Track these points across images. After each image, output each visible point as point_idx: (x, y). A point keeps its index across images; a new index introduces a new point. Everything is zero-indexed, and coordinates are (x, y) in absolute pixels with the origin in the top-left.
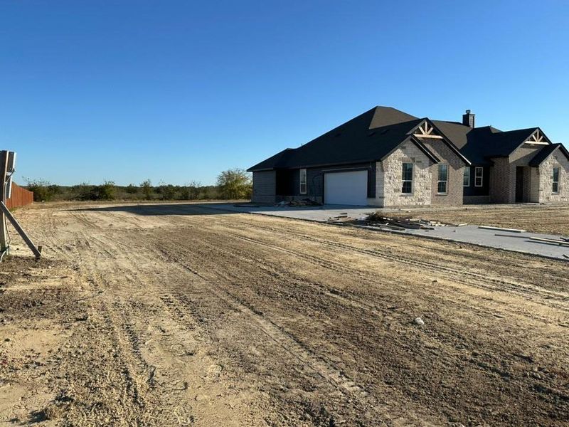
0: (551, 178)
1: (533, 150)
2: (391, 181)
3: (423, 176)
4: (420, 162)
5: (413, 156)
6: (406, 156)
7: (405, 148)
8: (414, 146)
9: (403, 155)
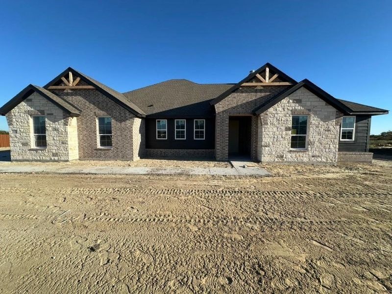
0: (287, 129)
1: (259, 95)
2: (18, 135)
3: (55, 129)
4: (52, 114)
5: (42, 109)
6: (32, 109)
7: (30, 100)
8: (41, 98)
9: (29, 108)
